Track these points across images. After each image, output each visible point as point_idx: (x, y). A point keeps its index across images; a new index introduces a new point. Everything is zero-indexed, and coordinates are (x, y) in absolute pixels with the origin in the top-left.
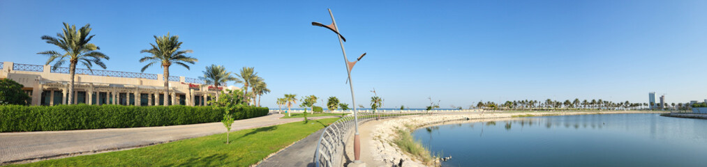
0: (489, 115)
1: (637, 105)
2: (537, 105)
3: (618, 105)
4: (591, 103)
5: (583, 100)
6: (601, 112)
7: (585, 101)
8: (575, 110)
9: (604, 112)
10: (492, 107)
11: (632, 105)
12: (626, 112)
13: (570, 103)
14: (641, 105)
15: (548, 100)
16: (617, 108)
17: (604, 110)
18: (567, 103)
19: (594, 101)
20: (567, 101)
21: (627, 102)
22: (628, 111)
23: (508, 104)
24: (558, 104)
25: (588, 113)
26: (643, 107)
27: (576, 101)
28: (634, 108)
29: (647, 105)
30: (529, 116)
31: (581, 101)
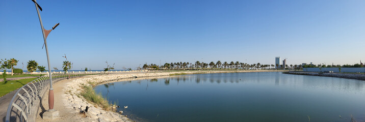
0: (152, 74)
1: (266, 66)
2: (189, 66)
3: (252, 66)
4: (230, 65)
5: (224, 62)
6: (238, 71)
7: (226, 63)
8: (218, 69)
9: (241, 71)
10: (155, 68)
11: (262, 66)
12: (257, 71)
13: (214, 64)
14: (269, 66)
15: (198, 62)
16: (251, 68)
17: (240, 69)
18: (212, 64)
19: (232, 62)
20: (212, 63)
21: (259, 64)
22: (260, 70)
23: (167, 65)
24: (205, 65)
25: (228, 72)
26: (271, 67)
27: (219, 63)
28: (264, 68)
29: (274, 66)
30: (183, 74)
31: (223, 63)
